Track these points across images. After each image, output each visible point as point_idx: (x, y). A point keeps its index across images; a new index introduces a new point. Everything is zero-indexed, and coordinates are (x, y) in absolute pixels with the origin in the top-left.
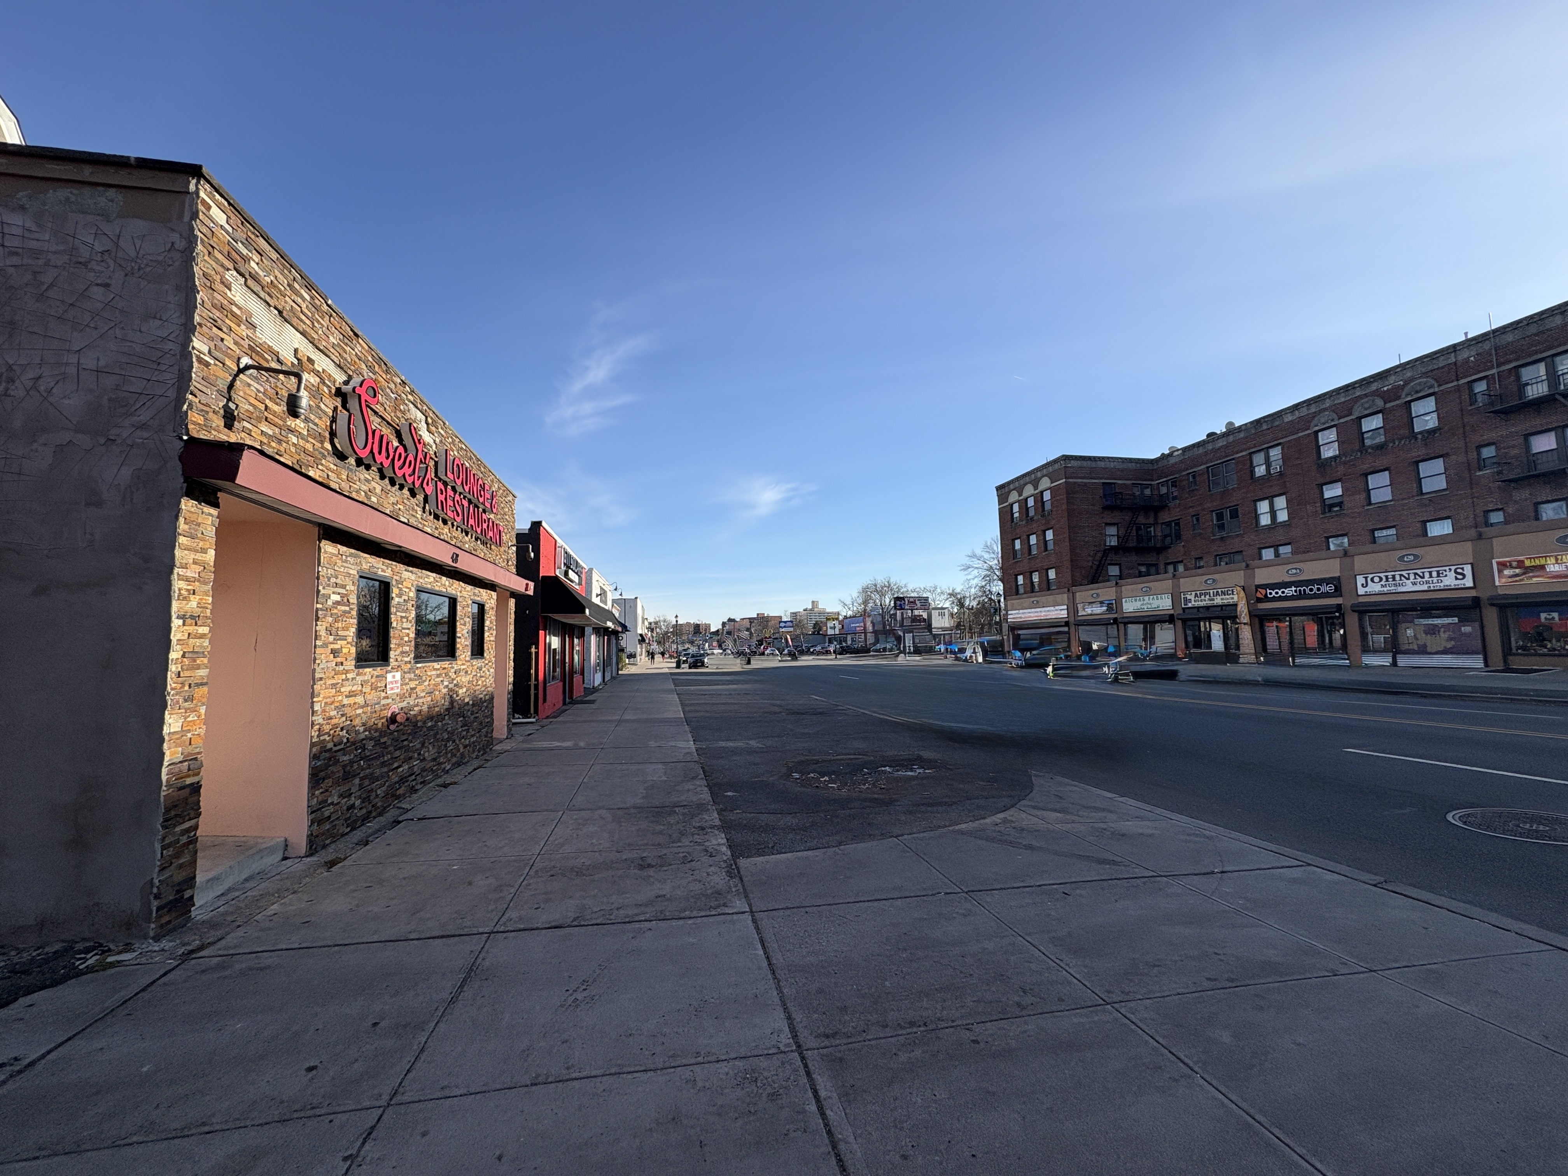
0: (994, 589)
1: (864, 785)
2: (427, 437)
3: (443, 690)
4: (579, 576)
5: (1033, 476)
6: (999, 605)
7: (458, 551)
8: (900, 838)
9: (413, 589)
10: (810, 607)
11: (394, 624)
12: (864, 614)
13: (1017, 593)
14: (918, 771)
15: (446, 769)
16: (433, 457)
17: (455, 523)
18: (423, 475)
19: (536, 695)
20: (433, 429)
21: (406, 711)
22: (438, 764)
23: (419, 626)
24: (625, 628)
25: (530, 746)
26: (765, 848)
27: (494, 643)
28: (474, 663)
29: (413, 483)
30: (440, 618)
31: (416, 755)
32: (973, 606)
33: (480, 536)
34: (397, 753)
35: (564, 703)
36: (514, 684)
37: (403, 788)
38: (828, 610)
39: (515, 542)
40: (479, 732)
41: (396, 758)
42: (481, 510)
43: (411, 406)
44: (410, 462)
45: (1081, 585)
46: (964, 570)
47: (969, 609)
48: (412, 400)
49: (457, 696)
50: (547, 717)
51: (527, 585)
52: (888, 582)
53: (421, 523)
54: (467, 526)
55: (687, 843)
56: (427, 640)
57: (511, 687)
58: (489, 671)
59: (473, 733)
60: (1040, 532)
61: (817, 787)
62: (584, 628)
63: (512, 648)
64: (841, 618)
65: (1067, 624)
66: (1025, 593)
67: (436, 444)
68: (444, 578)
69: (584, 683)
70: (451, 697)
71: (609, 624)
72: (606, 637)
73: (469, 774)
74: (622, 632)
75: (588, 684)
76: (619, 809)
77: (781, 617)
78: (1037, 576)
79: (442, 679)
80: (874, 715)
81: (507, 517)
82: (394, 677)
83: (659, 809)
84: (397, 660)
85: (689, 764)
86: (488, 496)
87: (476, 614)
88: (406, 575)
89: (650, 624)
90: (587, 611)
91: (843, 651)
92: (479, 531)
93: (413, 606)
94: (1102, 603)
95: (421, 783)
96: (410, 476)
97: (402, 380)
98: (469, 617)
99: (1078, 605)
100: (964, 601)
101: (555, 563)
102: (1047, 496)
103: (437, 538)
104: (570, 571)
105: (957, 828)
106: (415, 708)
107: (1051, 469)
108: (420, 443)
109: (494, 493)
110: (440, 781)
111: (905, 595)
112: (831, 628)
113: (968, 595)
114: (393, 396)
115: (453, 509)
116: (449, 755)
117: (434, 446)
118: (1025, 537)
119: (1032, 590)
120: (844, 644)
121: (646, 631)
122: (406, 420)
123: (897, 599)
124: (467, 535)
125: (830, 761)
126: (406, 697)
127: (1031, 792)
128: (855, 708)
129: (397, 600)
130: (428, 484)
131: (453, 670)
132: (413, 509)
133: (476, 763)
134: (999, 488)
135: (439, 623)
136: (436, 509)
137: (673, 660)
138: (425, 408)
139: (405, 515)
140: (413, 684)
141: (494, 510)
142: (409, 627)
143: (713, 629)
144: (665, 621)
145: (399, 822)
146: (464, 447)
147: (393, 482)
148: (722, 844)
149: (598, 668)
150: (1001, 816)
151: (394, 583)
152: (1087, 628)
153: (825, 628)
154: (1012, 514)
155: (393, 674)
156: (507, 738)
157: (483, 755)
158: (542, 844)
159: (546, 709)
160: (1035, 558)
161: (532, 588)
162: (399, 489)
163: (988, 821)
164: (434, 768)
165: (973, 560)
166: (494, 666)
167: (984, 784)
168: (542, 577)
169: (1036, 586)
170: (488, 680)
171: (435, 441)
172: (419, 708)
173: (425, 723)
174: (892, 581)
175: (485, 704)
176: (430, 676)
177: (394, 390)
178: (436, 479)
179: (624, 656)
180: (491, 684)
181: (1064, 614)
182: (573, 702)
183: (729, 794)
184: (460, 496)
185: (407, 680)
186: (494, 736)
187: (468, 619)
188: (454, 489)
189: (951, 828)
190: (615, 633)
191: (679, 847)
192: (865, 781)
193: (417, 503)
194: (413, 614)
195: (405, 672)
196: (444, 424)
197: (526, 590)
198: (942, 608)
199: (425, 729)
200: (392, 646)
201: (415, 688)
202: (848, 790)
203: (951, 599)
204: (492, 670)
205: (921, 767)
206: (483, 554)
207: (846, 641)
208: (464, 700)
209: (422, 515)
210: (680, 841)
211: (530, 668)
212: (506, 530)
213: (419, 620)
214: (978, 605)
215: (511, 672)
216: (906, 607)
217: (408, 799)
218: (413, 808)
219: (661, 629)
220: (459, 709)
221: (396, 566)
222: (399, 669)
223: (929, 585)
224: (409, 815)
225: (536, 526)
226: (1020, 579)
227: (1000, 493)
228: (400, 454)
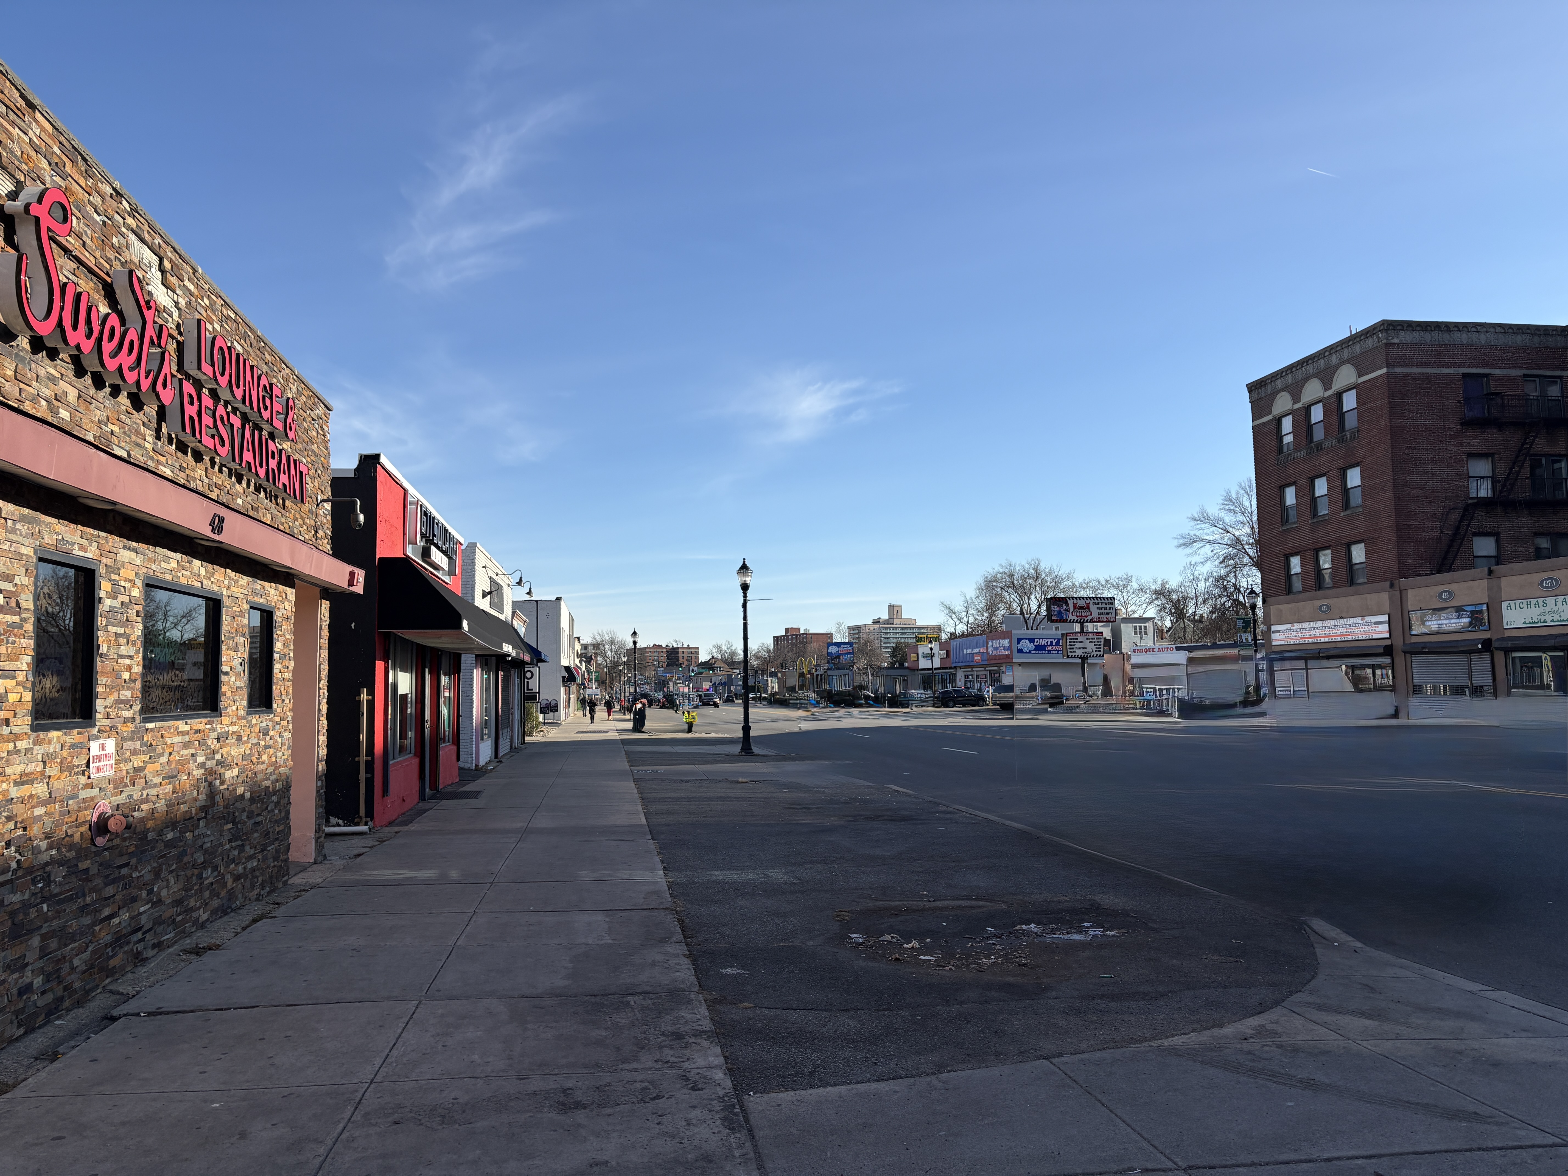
0: (1243, 583)
1: (988, 957)
2: (162, 296)
3: (195, 773)
4: (450, 558)
5: (1322, 362)
6: (1254, 613)
7: (222, 512)
8: (1055, 1060)
9: (139, 583)
10: (885, 616)
11: (104, 649)
12: (989, 630)
13: (1289, 590)
14: (1092, 932)
15: (201, 921)
16: (175, 333)
17: (217, 460)
18: (155, 368)
19: (370, 783)
20: (174, 280)
21: (126, 811)
22: (185, 911)
23: (152, 652)
24: (537, 656)
25: (357, 878)
26: (796, 1074)
27: (290, 683)
28: (254, 721)
29: (138, 383)
30: (192, 636)
31: (144, 894)
32: (1201, 616)
33: (265, 483)
34: (110, 890)
35: (422, 797)
36: (329, 760)
37: (121, 955)
38: (920, 623)
39: (329, 493)
40: (262, 851)
41: (108, 898)
42: (265, 433)
43: (132, 237)
44: (132, 343)
45: (1418, 575)
46: (1185, 545)
47: (1194, 621)
48: (134, 225)
49: (222, 783)
50: (390, 824)
51: (352, 574)
52: (1036, 569)
53: (152, 458)
54: (240, 465)
55: (650, 1064)
56: (166, 678)
57: (322, 766)
58: (281, 736)
59: (252, 852)
60: (1335, 473)
61: (897, 959)
62: (460, 655)
63: (325, 692)
64: (944, 637)
65: (1388, 651)
66: (1305, 590)
67: (179, 309)
68: (197, 563)
69: (458, 759)
70: (210, 784)
71: (507, 648)
72: (501, 673)
73: (244, 929)
74: (531, 663)
75: (467, 762)
76: (522, 997)
77: (829, 635)
78: (1329, 558)
79: (193, 751)
80: (1007, 823)
81: (315, 447)
82: (103, 747)
83: (598, 999)
84: (108, 716)
85: (655, 913)
86: (277, 407)
87: (258, 630)
88: (125, 555)
89: (585, 647)
90: (465, 624)
91: (945, 701)
92: (262, 472)
93: (137, 615)
94: (1459, 610)
95: (154, 946)
96: (131, 369)
97: (114, 189)
98: (244, 635)
99: (1412, 615)
100: (1185, 606)
101: (404, 534)
102: (1350, 401)
103: (184, 486)
104: (433, 549)
105: (1166, 1043)
106: (143, 806)
107: (1357, 349)
108: (149, 308)
109: (291, 403)
110: (188, 942)
111: (1069, 595)
112: (925, 656)
113: (1192, 595)
114: (98, 218)
115: (214, 431)
116: (207, 894)
117: (176, 314)
118: (1303, 482)
119: (1319, 584)
120: (950, 687)
121: (577, 661)
122: (123, 264)
123: (1053, 602)
124: (239, 481)
125: (923, 910)
126: (126, 786)
127: (1313, 977)
128: (971, 811)
129: (108, 602)
130: (165, 386)
131: (214, 735)
132: (138, 432)
133: (257, 909)
134: (1253, 388)
135: (188, 645)
136: (180, 433)
137: (628, 716)
138: (158, 240)
139: (123, 444)
140: (138, 762)
141: (291, 435)
142: (132, 653)
143: (703, 657)
144: (612, 642)
145: (114, 1019)
146: (233, 316)
147: (99, 382)
148: (716, 1067)
149: (486, 731)
150: (1254, 1021)
151: (103, 571)
152: (1432, 658)
153: (913, 657)
154: (1280, 438)
155: (101, 741)
156: (315, 863)
157: (269, 893)
158: (378, 1062)
159: (385, 807)
160: (1324, 521)
161: (362, 579)
162: (111, 395)
163: (1229, 1030)
164: (179, 918)
165: (1203, 526)
166: (290, 727)
167: (1221, 959)
168: (380, 559)
169: (1327, 577)
170: (279, 754)
171: (176, 304)
172: (151, 805)
173: (160, 833)
174: (1044, 566)
175: (274, 798)
176: (171, 746)
177: (101, 209)
178: (179, 376)
179: (535, 708)
180: (285, 761)
181: (1382, 631)
182: (439, 795)
183: (729, 970)
184: (226, 407)
185: (128, 753)
186: (291, 859)
187: (242, 639)
188: (214, 394)
189: (1155, 1044)
190: (518, 665)
191: (636, 1070)
192: (989, 951)
193: (146, 420)
194: (138, 630)
195: (123, 739)
196: (195, 271)
197: (351, 583)
198: (1141, 620)
199: (161, 845)
200: (100, 689)
201: (142, 769)
202: (958, 967)
203: (1159, 602)
204: (287, 735)
205: (1097, 925)
206: (269, 516)
207: (953, 680)
208: (235, 790)
209: (155, 444)
210: (636, 1059)
211: (358, 732)
212: (312, 472)
213: (150, 639)
214: (1212, 612)
215: (323, 739)
216: (1071, 617)
217: (130, 975)
218: (138, 993)
219: (605, 657)
220: (225, 807)
221: (106, 539)
222: (113, 732)
223: (1115, 573)
224: (130, 1007)
225: (370, 462)
226: (1296, 564)
227: (1255, 396)
228: (113, 330)
